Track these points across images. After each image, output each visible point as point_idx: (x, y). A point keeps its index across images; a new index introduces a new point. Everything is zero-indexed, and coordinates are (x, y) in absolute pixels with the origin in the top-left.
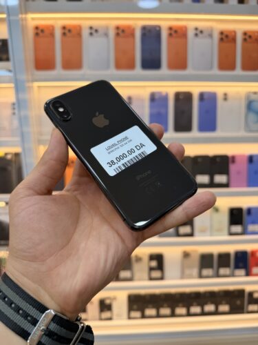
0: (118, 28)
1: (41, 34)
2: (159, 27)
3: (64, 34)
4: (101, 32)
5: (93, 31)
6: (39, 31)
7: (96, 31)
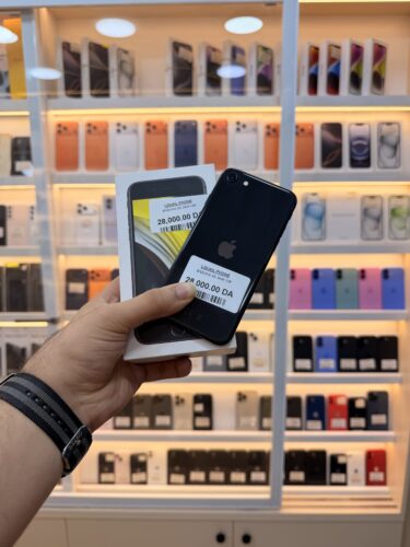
0: (148, 124)
1: (64, 132)
2: (196, 122)
3: (89, 131)
4: (129, 128)
5: (121, 128)
6: (62, 129)
7: (125, 128)
